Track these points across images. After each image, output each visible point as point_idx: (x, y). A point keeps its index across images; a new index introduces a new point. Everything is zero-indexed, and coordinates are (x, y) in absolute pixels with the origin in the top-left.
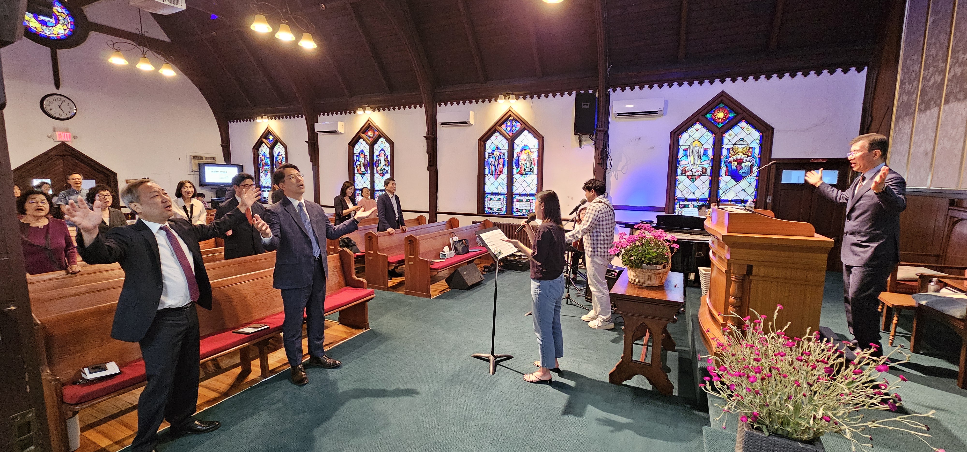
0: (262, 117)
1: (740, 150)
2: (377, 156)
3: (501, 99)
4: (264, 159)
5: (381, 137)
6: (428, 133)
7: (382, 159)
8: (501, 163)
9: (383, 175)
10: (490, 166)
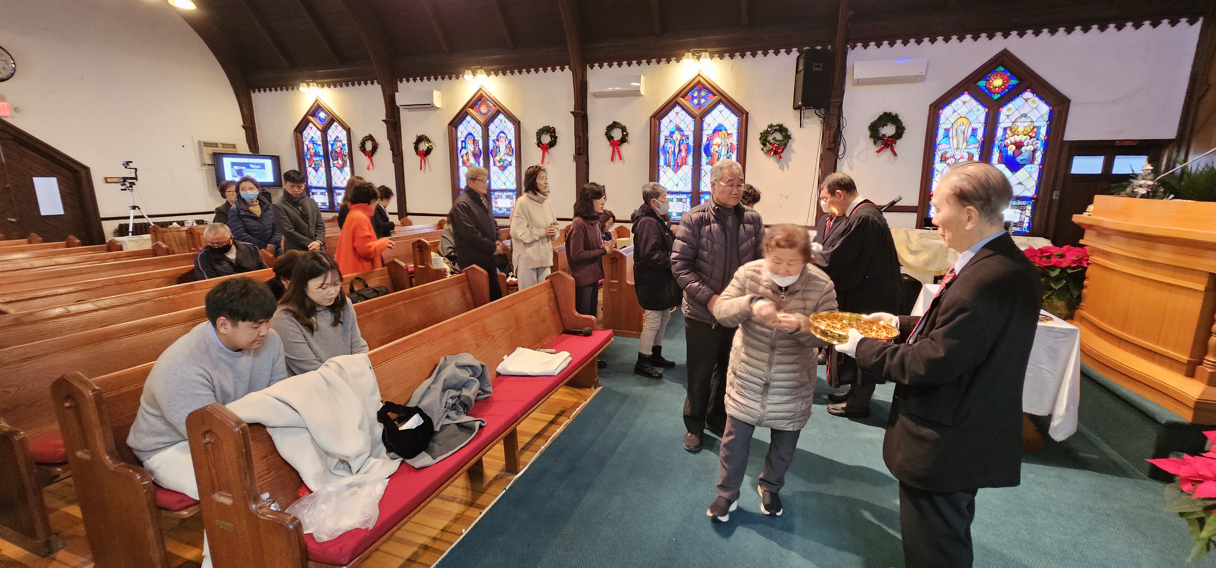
0: (308, 85)
1: (1021, 129)
2: (494, 141)
3: (688, 58)
4: (312, 147)
5: (499, 114)
6: (577, 107)
7: (502, 145)
8: (684, 150)
9: (503, 168)
10: (667, 155)
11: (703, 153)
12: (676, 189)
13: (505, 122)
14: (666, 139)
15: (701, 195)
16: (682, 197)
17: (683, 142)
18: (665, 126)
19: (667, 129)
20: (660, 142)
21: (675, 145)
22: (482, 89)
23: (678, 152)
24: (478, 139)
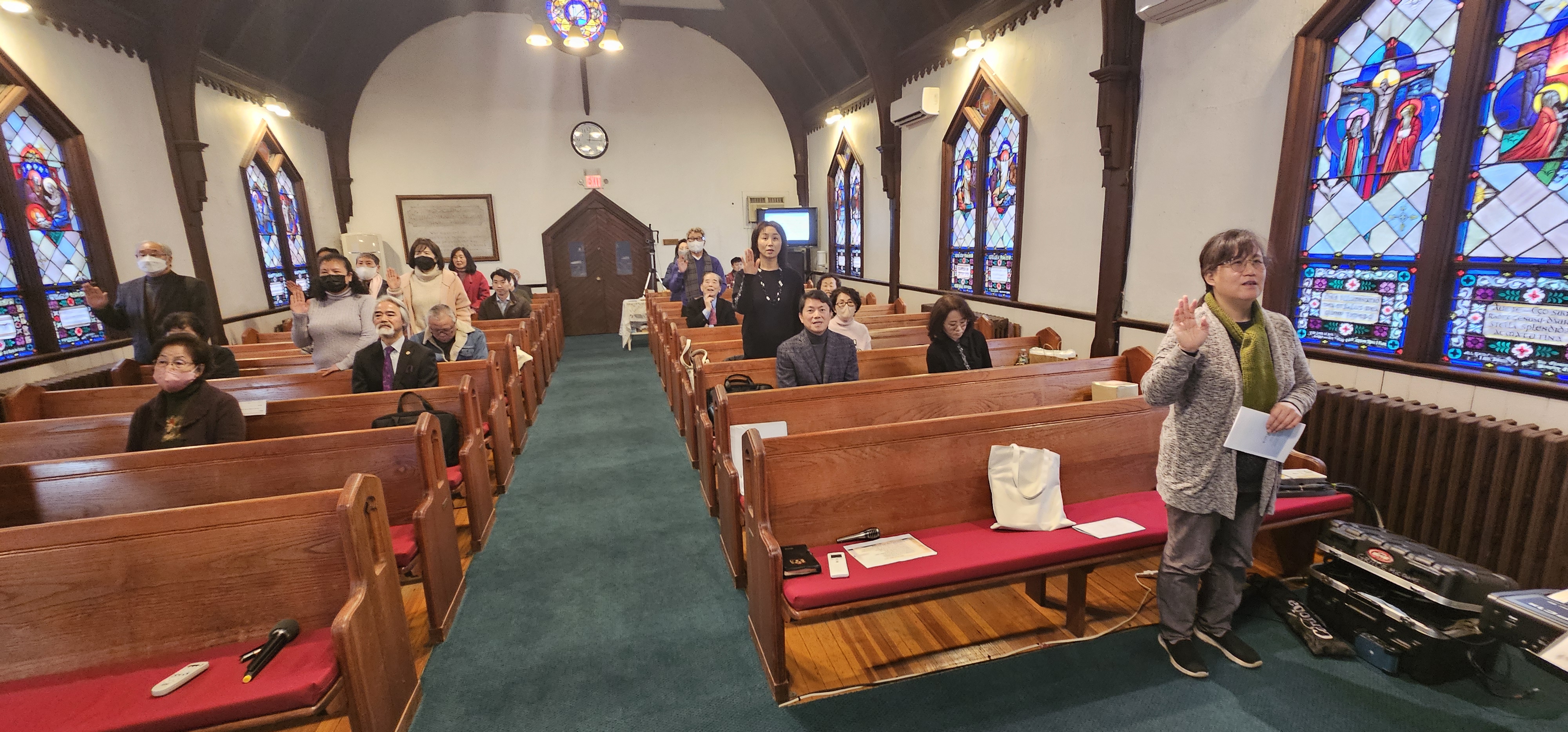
0: (833, 112)
2: (994, 159)
4: (840, 194)
5: (1004, 107)
6: (1106, 59)
7: (1004, 166)
8: (1407, 121)
9: (1002, 210)
10: (1345, 143)
11: (1491, 121)
12: (1361, 249)
13: (1011, 122)
14: (1344, 95)
15: (1461, 273)
16: (1379, 275)
17: (1410, 93)
18: (1351, 48)
19: (1353, 64)
20: (1325, 107)
21: (1376, 110)
22: (981, 67)
23: (1384, 132)
24: (975, 159)
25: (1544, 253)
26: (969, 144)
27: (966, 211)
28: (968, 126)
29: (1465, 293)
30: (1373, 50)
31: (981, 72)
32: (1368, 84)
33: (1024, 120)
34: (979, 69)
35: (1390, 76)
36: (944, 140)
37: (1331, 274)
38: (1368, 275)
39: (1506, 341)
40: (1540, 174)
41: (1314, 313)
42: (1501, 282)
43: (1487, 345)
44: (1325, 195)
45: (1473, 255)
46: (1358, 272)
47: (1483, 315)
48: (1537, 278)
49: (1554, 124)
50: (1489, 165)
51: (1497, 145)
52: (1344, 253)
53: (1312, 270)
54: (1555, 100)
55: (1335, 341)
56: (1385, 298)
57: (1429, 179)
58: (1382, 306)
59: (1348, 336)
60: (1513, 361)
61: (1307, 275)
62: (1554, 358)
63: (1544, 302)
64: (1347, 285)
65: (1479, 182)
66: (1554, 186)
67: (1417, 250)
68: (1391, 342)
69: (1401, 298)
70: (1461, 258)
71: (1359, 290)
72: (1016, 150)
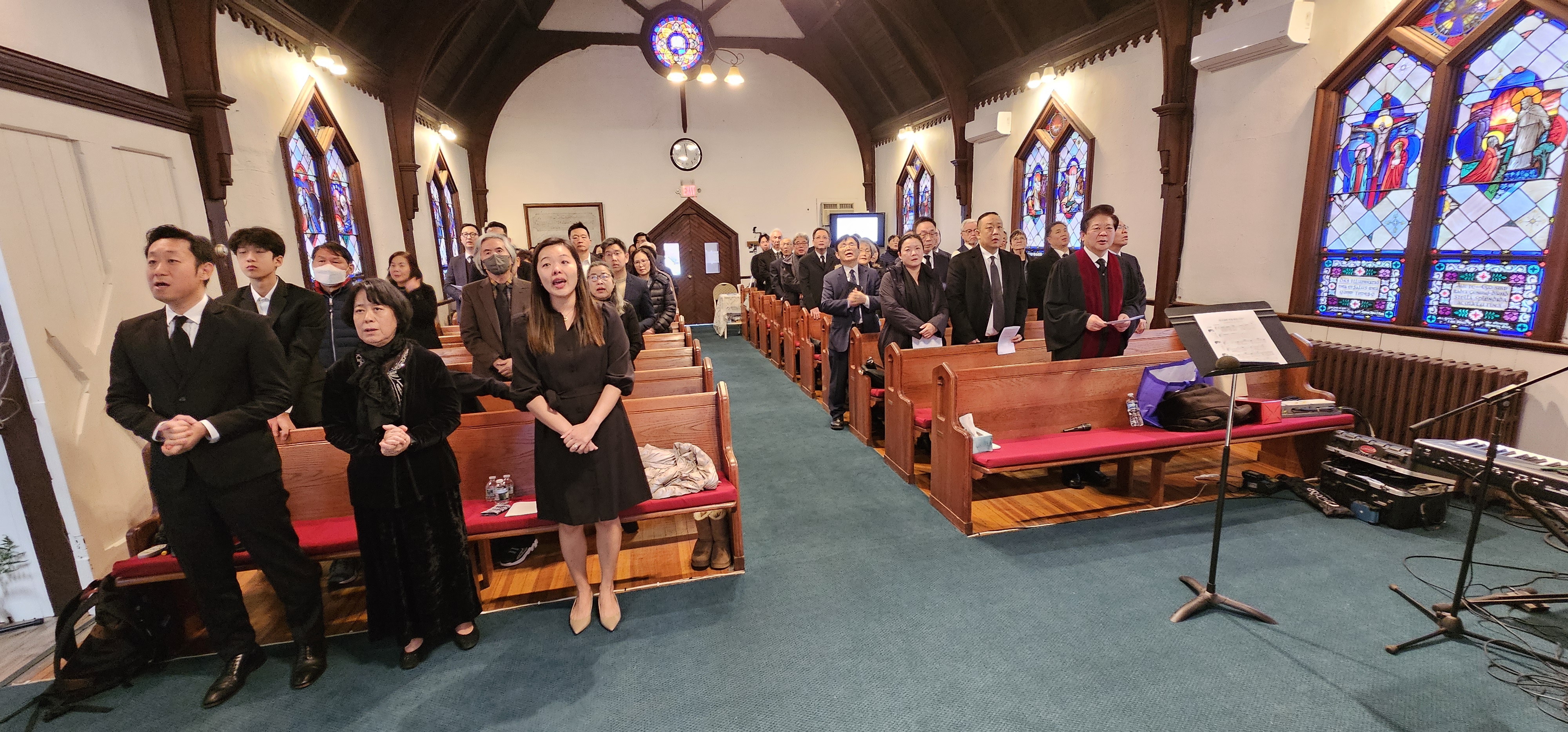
0: (906, 129)
2: (1063, 173)
4: (909, 202)
5: (1072, 130)
6: (1165, 98)
7: (1072, 179)
8: (1398, 153)
9: (1070, 216)
10: (1354, 168)
11: (1454, 155)
12: (1366, 246)
13: (1079, 143)
14: (1353, 133)
15: (1435, 262)
16: (1378, 264)
17: (1400, 134)
18: (1358, 100)
19: (1359, 110)
20: (1339, 141)
21: (1376, 145)
22: (1053, 96)
23: (1382, 160)
24: (1045, 173)
25: (1490, 247)
26: (1039, 160)
27: (1036, 217)
28: (1038, 145)
29: (1438, 276)
30: (1373, 101)
31: (1052, 101)
32: (1370, 126)
33: (1091, 143)
34: (1051, 98)
35: (1385, 120)
36: (1016, 156)
37: (1344, 264)
38: (1371, 264)
39: (1466, 309)
40: (1486, 193)
41: (1331, 293)
42: (1461, 268)
43: (1453, 312)
44: (1339, 206)
45: (1443, 249)
46: (1364, 262)
47: (1450, 291)
48: (1485, 264)
49: (1495, 159)
50: (1453, 186)
51: (1459, 172)
52: (1354, 249)
53: (1330, 262)
54: (1496, 143)
55: (1347, 313)
56: (1383, 280)
57: (1414, 196)
58: (1381, 286)
59: (1357, 309)
60: (1470, 323)
61: (1326, 265)
62: (1496, 319)
63: (1490, 281)
64: (1356, 272)
65: (1447, 198)
66: (1495, 201)
67: (1405, 247)
68: (1387, 312)
69: (1395, 281)
70: (1435, 251)
71: (1364, 275)
72: (1083, 166)
